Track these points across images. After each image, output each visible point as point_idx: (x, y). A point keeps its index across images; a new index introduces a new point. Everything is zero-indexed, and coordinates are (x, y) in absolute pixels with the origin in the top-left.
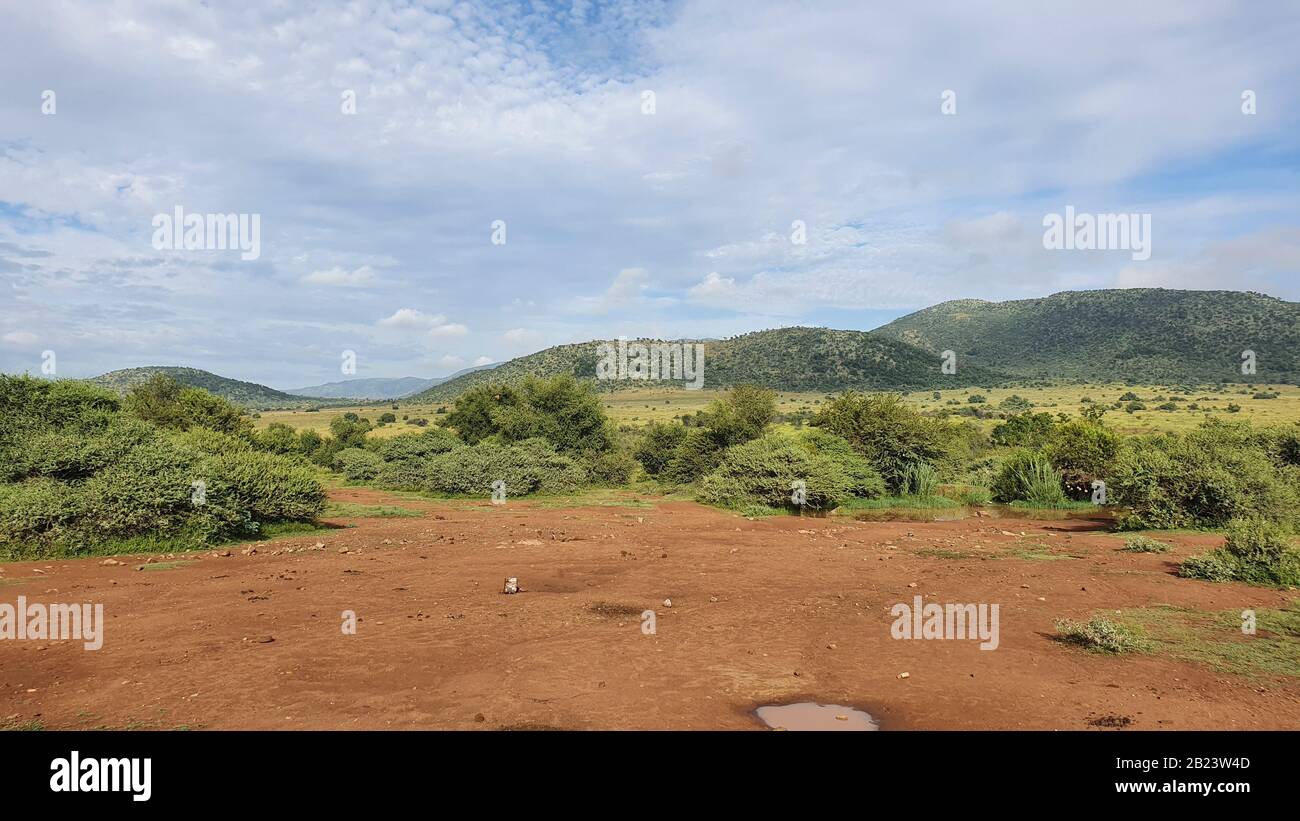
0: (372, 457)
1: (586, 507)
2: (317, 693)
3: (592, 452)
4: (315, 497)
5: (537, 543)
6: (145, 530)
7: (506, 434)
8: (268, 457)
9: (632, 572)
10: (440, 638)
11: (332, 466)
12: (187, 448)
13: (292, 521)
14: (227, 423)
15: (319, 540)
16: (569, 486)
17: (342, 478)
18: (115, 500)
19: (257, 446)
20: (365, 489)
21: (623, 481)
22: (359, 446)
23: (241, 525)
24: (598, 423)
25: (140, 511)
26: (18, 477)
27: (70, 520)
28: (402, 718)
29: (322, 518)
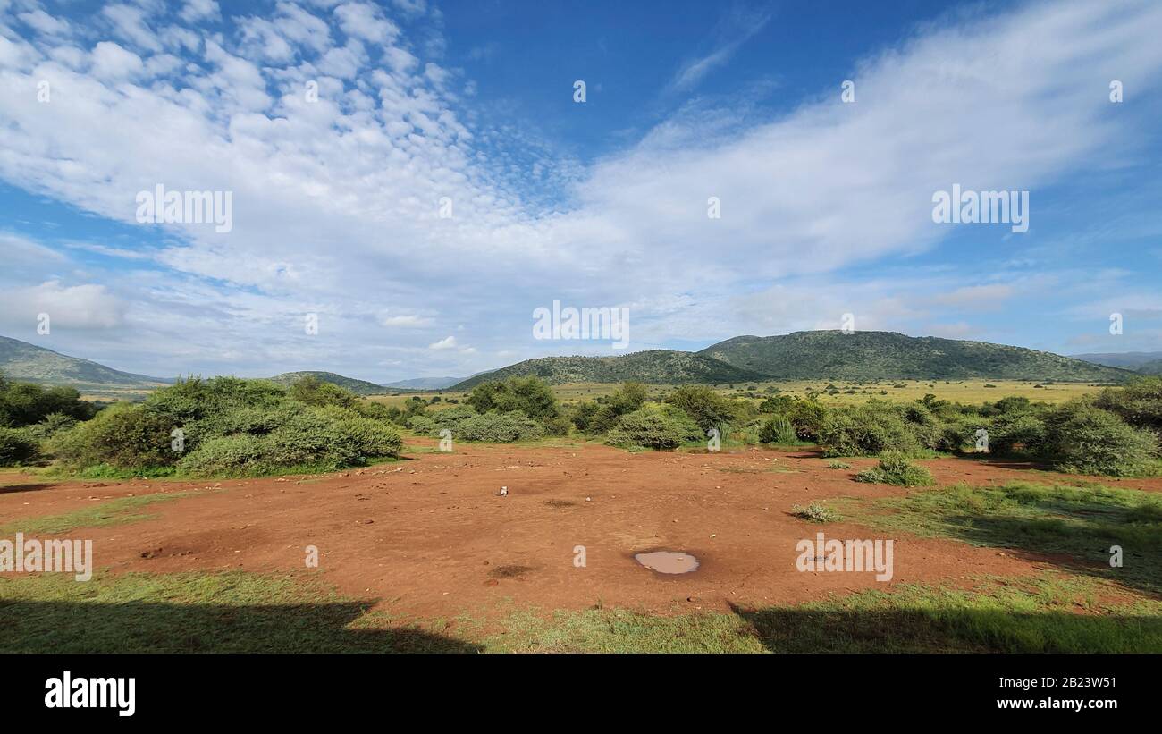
0: (428, 421)
1: (544, 448)
3: (547, 418)
4: (395, 443)
5: (518, 468)
6: (301, 462)
7: (501, 408)
8: (370, 421)
9: (569, 483)
10: (465, 519)
11: (406, 425)
12: (324, 417)
13: (384, 456)
14: (347, 403)
15: (399, 466)
16: (536, 437)
17: (412, 432)
18: (284, 446)
19: (364, 415)
20: (424, 438)
21: (565, 434)
22: (421, 414)
23: (355, 459)
24: (550, 402)
25: (298, 452)
26: (229, 433)
27: (259, 457)
28: (444, 563)
29: (400, 454)
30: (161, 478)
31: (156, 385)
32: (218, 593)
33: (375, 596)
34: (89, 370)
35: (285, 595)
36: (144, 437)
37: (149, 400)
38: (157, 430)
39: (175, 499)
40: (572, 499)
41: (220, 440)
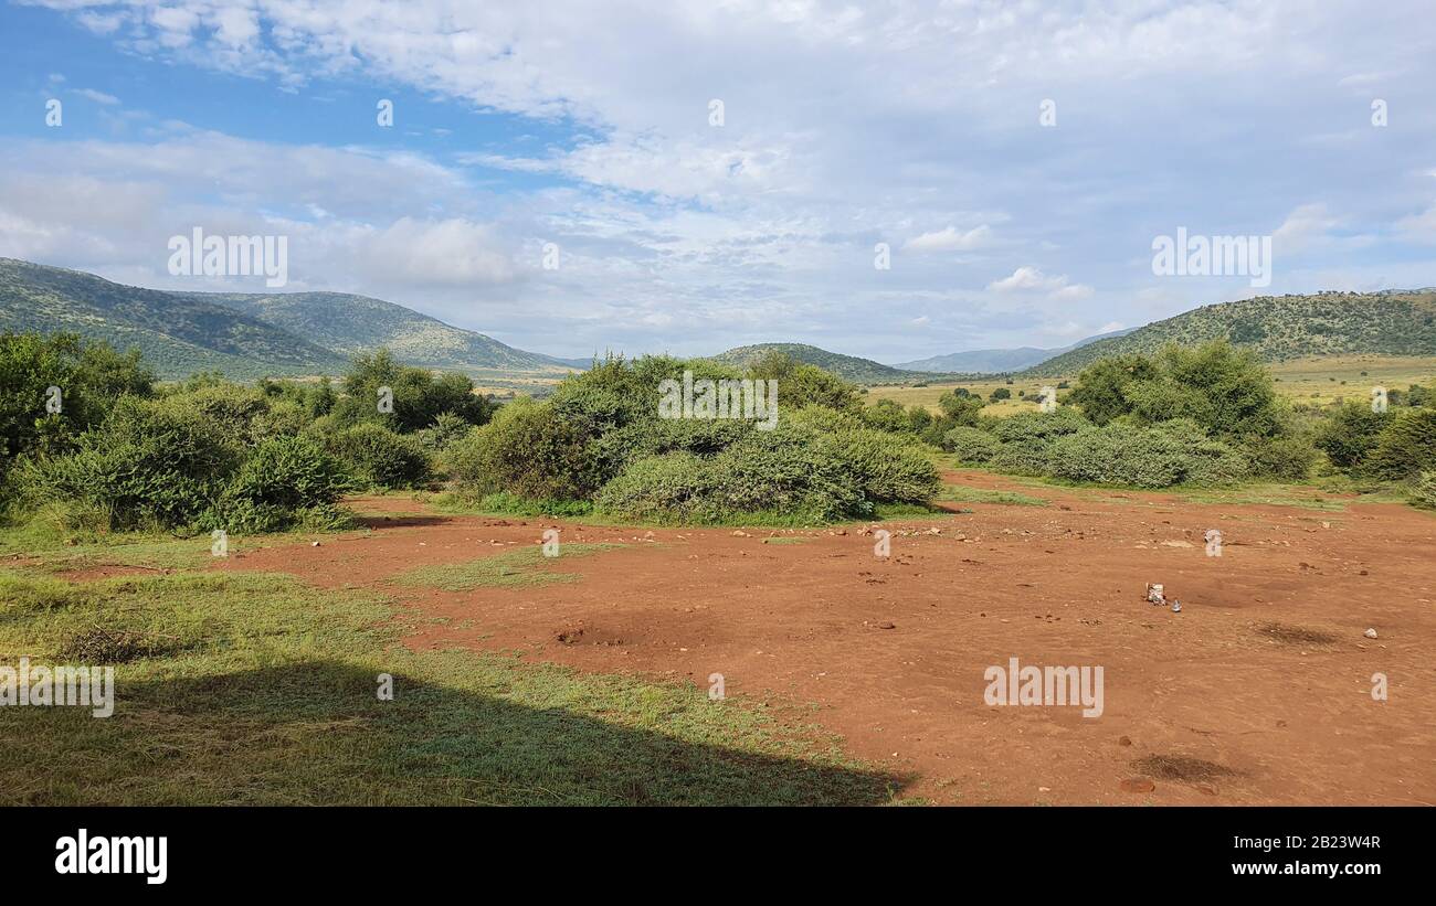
0: (985, 437)
1: (1248, 505)
2: (942, 689)
3: (1254, 438)
4: (927, 479)
5: (1184, 544)
6: (768, 504)
7: (1142, 413)
8: (879, 435)
9: (1317, 590)
10: (1074, 644)
11: (943, 445)
12: (803, 426)
13: (905, 502)
14: (838, 400)
15: (935, 526)
16: (1225, 479)
17: (954, 458)
18: (742, 474)
19: (869, 425)
20: (981, 471)
21: (1299, 474)
22: (971, 424)
23: (855, 505)
24: (1263, 401)
25: (763, 486)
26: (662, 450)
27: (705, 492)
28: (1035, 728)
29: (938, 502)
30: (574, 518)
31: (564, 370)
32: (663, 716)
33: (909, 769)
34: (482, 348)
35: (760, 738)
36: (554, 452)
37: (558, 394)
38: (568, 442)
39: (595, 554)
40: (1328, 628)
41: (651, 461)
